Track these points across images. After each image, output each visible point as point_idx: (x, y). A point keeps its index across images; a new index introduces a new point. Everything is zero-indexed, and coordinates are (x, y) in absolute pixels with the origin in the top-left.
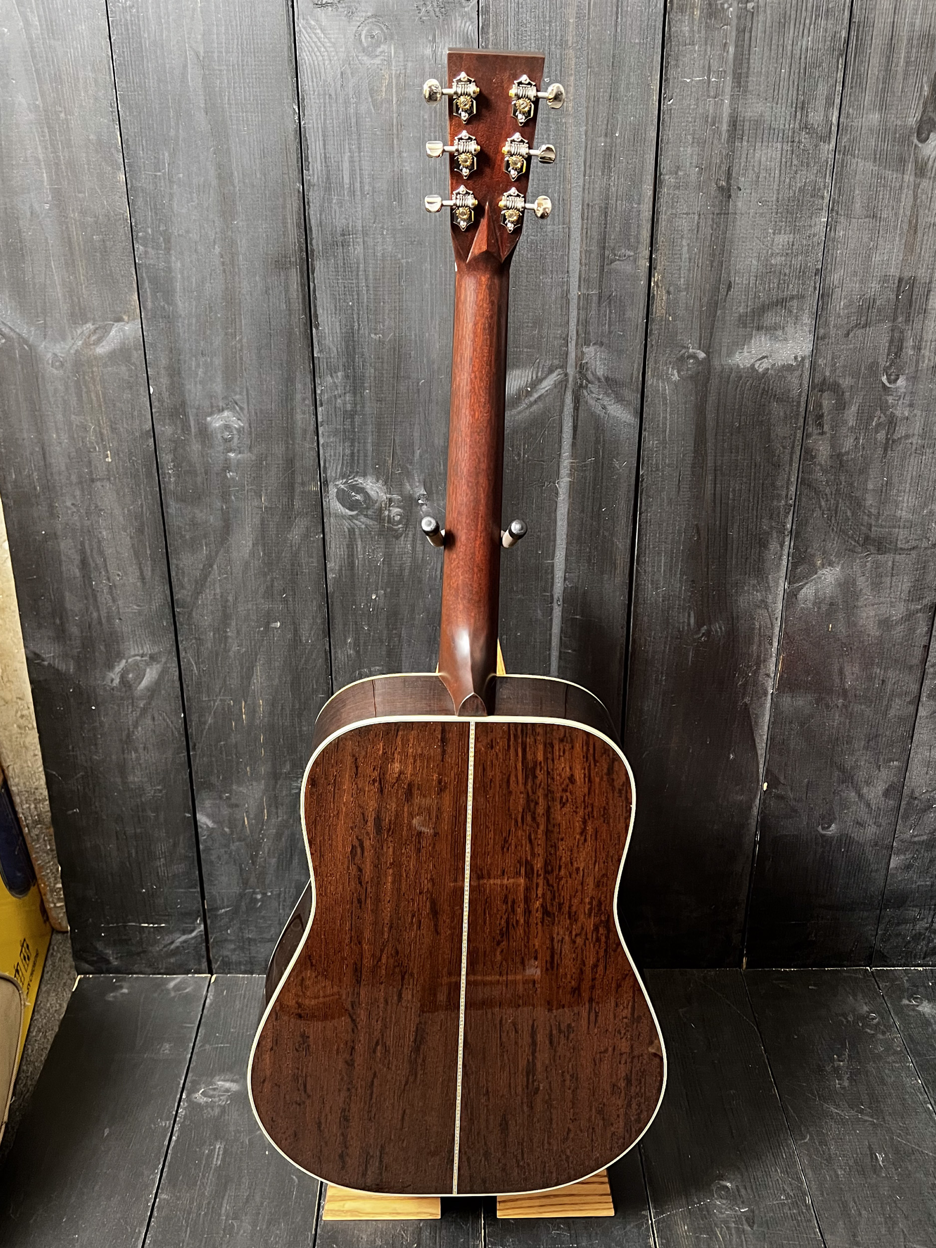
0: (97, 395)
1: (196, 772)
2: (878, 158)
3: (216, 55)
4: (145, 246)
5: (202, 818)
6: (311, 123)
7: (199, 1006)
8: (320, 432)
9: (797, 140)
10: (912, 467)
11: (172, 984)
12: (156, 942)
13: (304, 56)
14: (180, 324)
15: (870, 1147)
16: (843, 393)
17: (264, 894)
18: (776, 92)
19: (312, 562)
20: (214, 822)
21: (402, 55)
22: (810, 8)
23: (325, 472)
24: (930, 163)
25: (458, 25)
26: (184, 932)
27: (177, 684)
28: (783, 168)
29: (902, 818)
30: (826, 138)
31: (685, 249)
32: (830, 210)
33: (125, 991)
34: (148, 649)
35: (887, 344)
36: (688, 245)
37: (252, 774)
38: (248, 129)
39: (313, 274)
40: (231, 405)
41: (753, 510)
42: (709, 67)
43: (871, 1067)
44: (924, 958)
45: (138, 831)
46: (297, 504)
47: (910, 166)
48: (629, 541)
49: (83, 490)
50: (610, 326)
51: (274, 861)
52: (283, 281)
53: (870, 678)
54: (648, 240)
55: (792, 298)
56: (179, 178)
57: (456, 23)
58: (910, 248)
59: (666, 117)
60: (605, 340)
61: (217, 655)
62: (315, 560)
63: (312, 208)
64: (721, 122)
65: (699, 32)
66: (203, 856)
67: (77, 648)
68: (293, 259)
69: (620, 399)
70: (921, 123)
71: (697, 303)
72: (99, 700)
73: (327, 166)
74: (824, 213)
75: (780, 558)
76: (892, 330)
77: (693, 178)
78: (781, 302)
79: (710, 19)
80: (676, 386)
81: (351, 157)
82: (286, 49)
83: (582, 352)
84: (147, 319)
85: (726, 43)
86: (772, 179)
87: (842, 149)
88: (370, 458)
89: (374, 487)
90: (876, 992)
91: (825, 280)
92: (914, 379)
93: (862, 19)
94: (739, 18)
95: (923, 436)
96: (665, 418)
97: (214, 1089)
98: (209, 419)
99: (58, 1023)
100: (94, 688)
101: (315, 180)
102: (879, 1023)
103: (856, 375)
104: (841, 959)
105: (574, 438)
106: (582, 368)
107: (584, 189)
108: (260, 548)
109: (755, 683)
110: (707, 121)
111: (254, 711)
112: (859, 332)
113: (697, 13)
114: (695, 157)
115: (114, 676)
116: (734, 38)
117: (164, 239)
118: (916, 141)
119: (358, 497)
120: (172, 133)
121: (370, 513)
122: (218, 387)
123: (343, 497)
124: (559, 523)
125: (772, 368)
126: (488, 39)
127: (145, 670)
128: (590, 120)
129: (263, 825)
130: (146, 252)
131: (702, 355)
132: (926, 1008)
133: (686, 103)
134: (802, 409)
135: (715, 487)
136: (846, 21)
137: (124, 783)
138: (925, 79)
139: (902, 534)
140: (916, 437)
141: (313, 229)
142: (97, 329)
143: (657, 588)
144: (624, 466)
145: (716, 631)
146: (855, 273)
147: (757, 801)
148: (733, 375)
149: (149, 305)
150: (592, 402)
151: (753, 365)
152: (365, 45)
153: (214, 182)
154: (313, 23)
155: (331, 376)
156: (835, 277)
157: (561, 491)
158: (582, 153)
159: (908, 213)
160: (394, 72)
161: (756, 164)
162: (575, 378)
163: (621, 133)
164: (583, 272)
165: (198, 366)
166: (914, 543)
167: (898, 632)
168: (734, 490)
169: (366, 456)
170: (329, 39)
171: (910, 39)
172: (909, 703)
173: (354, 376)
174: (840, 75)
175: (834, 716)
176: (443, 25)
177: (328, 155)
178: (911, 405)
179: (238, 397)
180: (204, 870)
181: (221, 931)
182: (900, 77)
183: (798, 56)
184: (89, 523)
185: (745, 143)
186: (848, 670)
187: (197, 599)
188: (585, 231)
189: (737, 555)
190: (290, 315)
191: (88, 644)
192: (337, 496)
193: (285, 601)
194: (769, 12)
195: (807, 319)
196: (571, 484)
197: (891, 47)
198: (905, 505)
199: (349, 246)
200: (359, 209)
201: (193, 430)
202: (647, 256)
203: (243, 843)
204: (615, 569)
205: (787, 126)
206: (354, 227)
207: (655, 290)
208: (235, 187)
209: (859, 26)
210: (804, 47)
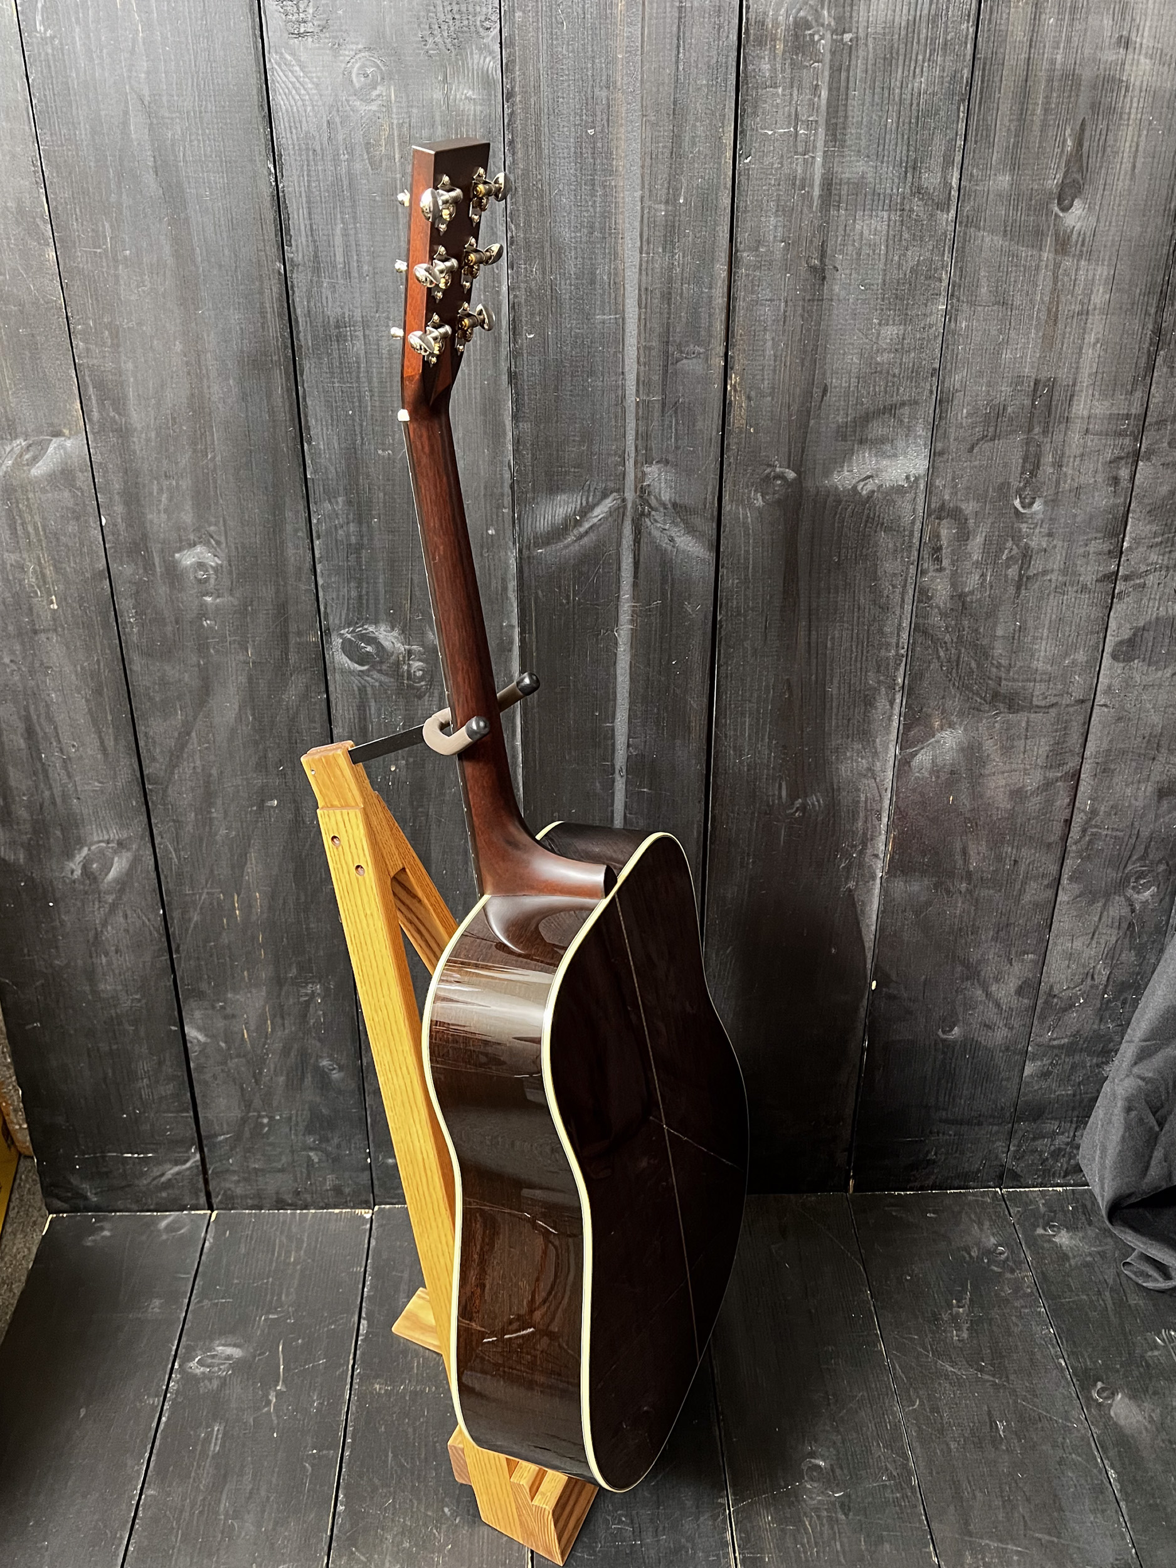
0: (36, 529)
1: (182, 979)
2: (1009, 231)
3: (164, 99)
4: (86, 341)
5: (191, 1032)
6: (292, 184)
7: (196, 1251)
8: (318, 571)
9: (907, 207)
10: (1051, 608)
11: (163, 1224)
12: (143, 1174)
13: (279, 101)
14: (135, 439)
15: (989, 1413)
16: (966, 519)
17: (271, 1118)
18: (881, 147)
19: (315, 728)
20: (206, 1035)
21: (404, 99)
22: (923, 41)
23: (326, 619)
24: (1075, 236)
25: (476, 61)
26: (177, 1163)
27: (153, 875)
28: (891, 242)
29: (1039, 1018)
30: (944, 206)
31: (769, 344)
32: (950, 296)
33: (107, 1233)
34: (114, 834)
35: (1021, 461)
36: (773, 339)
37: (250, 980)
38: (211, 194)
39: (302, 375)
40: (205, 539)
41: (856, 661)
42: (796, 115)
43: (995, 1313)
44: (1065, 1177)
45: (115, 1047)
46: (293, 658)
47: (1049, 241)
48: (705, 700)
49: (23, 644)
50: (676, 440)
51: (282, 1079)
52: (264, 385)
53: (999, 859)
54: (723, 333)
55: (903, 404)
56: (125, 257)
57: (472, 58)
58: (1048, 342)
59: (741, 179)
60: (671, 457)
61: (201, 840)
62: (318, 725)
63: (297, 294)
64: (812, 186)
65: (783, 71)
66: (194, 1075)
67: (26, 833)
68: (275, 358)
69: (691, 530)
70: (1062, 186)
71: (785, 412)
72: (58, 895)
73: (315, 241)
74: (943, 299)
75: (890, 719)
76: (1027, 444)
77: (778, 255)
78: (890, 410)
79: (797, 54)
80: (760, 513)
81: (345, 230)
82: (255, 92)
83: (643, 472)
84: (94, 434)
85: (817, 85)
86: (876, 257)
87: (965, 219)
88: (382, 601)
89: (388, 637)
90: (1006, 1220)
91: (943, 382)
92: (1053, 502)
93: (990, 56)
94: (833, 53)
95: (1064, 572)
96: (747, 552)
97: (213, 1357)
98: (177, 555)
99: (26, 1273)
100: (51, 882)
101: (299, 258)
102: (1007, 1258)
103: (982, 498)
104: (965, 1180)
105: (636, 576)
106: (643, 492)
107: (640, 270)
108: (249, 712)
109: (861, 865)
110: (794, 184)
111: (250, 906)
112: (987, 446)
113: (780, 46)
114: (780, 229)
115: (75, 866)
116: (827, 79)
117: (111, 333)
118: (1056, 209)
119: (369, 649)
120: (113, 198)
121: (384, 667)
122: (187, 517)
123: (350, 649)
124: (620, 679)
125: (879, 490)
126: (513, 80)
127: (113, 859)
128: (646, 183)
129: (266, 1038)
130: (88, 350)
131: (791, 475)
132: (1064, 1239)
133: (767, 161)
134: (916, 541)
135: (810, 634)
136: (969, 57)
137: (94, 992)
138: (1068, 132)
139: (1039, 688)
140: (1056, 573)
141: (300, 320)
142: (30, 445)
143: (741, 756)
144: (697, 609)
145: (813, 804)
146: (981, 373)
147: (865, 1002)
148: (831, 498)
149: (96, 415)
150: (656, 533)
151: (855, 488)
152: (357, 85)
153: (170, 261)
154: (289, 57)
155: (330, 502)
156: (956, 379)
157: (620, 641)
158: (637, 224)
159: (1047, 299)
160: (395, 122)
161: (857, 237)
162: (634, 503)
163: (686, 199)
164: (642, 374)
165: (161, 490)
166: (1054, 700)
167: (1034, 804)
168: (833, 638)
169: (377, 599)
170: (311, 78)
171: (1050, 80)
172: (1048, 886)
173: (359, 502)
174: (962, 126)
175: (957, 902)
176: (457, 60)
177: (314, 227)
178: (1050, 535)
179: (212, 528)
180: (197, 1090)
181: (221, 1161)
182: (1036, 128)
183: (909, 102)
184: (33, 683)
185: (842, 212)
186: (972, 851)
187: (172, 773)
188: (643, 322)
189: (837, 715)
190: (274, 427)
191: (40, 828)
192: (343, 648)
193: (283, 774)
194: (871, 46)
195: (921, 431)
196: (633, 632)
197: (1024, 94)
198: (1042, 654)
199: (346, 340)
200: (357, 295)
201: (158, 570)
202: (722, 354)
203: (243, 1060)
204: (690, 733)
205: (895, 191)
206: (351, 317)
207: (732, 396)
208: (197, 268)
209: (985, 64)
210: (916, 90)
